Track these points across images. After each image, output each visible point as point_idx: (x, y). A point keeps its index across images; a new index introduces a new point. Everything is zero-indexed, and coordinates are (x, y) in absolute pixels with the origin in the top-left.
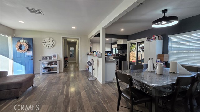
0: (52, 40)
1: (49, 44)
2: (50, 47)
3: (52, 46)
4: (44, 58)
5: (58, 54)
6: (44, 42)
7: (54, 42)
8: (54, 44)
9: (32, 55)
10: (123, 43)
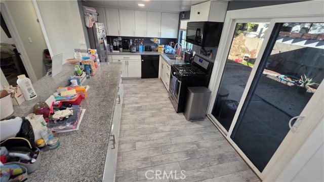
10: (207, 21)
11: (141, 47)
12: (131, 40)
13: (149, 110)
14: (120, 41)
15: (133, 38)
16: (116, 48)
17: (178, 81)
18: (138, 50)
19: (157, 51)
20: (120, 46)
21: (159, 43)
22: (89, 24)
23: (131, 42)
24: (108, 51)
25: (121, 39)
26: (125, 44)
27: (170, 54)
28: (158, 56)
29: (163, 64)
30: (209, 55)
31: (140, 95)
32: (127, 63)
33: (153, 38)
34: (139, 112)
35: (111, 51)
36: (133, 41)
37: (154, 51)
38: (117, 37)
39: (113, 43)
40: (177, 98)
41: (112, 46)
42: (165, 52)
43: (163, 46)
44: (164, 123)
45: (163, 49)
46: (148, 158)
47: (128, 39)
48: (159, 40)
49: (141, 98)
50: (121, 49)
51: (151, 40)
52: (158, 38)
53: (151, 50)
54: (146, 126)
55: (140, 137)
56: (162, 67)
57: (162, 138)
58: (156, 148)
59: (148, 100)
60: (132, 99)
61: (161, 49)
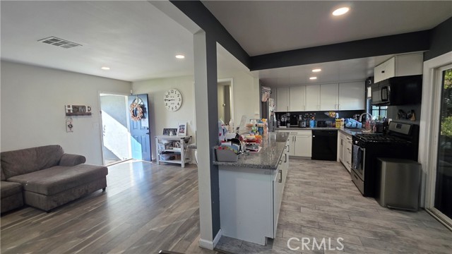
0: (178, 93)
1: (173, 102)
2: (175, 109)
3: (178, 107)
4: (166, 131)
5: (187, 124)
6: (166, 100)
7: (180, 97)
8: (180, 103)
9: (148, 126)
10: (393, 76)
11: (312, 122)
12: (300, 116)
13: (320, 186)
14: (288, 117)
15: (303, 113)
16: (283, 124)
17: (362, 149)
18: (308, 126)
19: (335, 126)
20: (287, 122)
21: (338, 117)
22: (264, 99)
23: (300, 118)
24: (275, 127)
25: (289, 115)
26: (294, 120)
27: (353, 128)
28: (336, 132)
29: (342, 140)
30: (410, 117)
31: (308, 173)
32: (294, 139)
33: (328, 111)
34: (307, 186)
35: (278, 127)
36: (303, 117)
37: (330, 126)
38: (285, 113)
39: (280, 118)
40: (362, 174)
41: (279, 122)
42: (346, 125)
43: (343, 119)
44: (341, 201)
45: (343, 123)
46: (315, 222)
47: (298, 114)
48: (337, 114)
49: (309, 175)
50: (289, 125)
51: (326, 113)
52: (336, 112)
53: (326, 126)
54: (315, 198)
55: (306, 205)
56: (342, 144)
57: (336, 212)
58: (327, 217)
59: (319, 178)
60: (299, 174)
61: (340, 124)
